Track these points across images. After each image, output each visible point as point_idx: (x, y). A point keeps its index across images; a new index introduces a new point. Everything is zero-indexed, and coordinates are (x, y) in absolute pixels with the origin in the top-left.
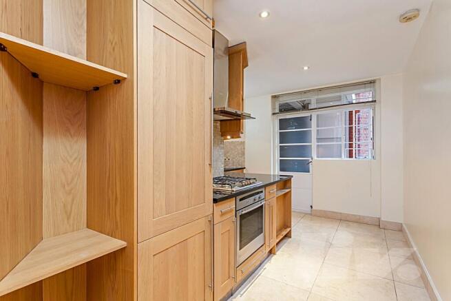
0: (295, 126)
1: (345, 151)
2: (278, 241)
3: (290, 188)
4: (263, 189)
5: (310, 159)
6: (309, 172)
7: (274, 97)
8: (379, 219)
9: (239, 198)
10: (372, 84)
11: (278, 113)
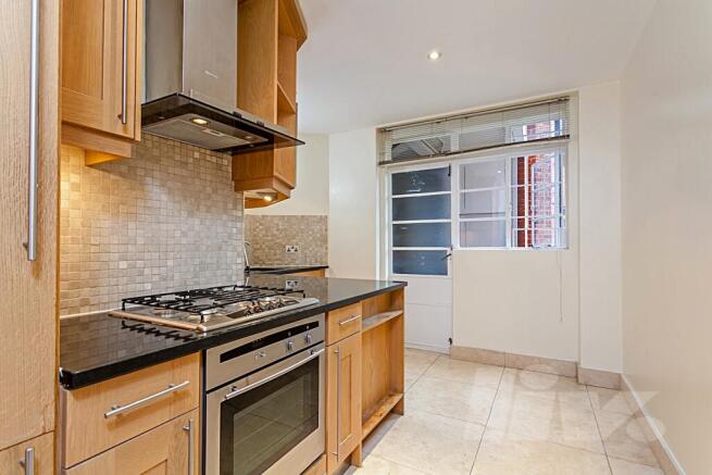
0: (421, 186)
1: (511, 234)
2: (367, 432)
3: (402, 308)
4: (320, 318)
5: (448, 249)
6: (446, 274)
7: (383, 131)
8: (576, 364)
9: (214, 353)
10: (562, 105)
11: (388, 162)
